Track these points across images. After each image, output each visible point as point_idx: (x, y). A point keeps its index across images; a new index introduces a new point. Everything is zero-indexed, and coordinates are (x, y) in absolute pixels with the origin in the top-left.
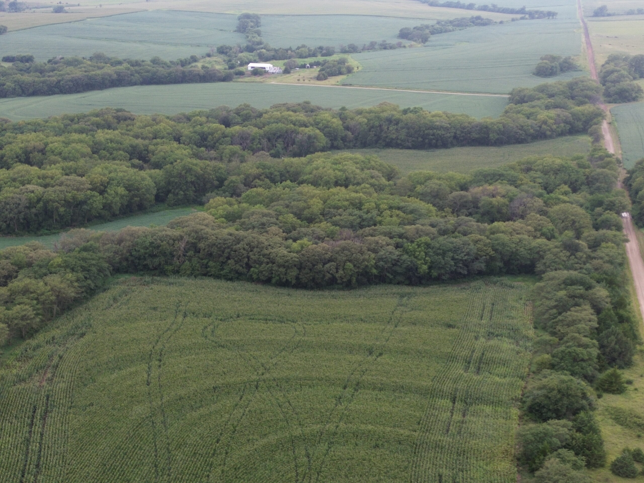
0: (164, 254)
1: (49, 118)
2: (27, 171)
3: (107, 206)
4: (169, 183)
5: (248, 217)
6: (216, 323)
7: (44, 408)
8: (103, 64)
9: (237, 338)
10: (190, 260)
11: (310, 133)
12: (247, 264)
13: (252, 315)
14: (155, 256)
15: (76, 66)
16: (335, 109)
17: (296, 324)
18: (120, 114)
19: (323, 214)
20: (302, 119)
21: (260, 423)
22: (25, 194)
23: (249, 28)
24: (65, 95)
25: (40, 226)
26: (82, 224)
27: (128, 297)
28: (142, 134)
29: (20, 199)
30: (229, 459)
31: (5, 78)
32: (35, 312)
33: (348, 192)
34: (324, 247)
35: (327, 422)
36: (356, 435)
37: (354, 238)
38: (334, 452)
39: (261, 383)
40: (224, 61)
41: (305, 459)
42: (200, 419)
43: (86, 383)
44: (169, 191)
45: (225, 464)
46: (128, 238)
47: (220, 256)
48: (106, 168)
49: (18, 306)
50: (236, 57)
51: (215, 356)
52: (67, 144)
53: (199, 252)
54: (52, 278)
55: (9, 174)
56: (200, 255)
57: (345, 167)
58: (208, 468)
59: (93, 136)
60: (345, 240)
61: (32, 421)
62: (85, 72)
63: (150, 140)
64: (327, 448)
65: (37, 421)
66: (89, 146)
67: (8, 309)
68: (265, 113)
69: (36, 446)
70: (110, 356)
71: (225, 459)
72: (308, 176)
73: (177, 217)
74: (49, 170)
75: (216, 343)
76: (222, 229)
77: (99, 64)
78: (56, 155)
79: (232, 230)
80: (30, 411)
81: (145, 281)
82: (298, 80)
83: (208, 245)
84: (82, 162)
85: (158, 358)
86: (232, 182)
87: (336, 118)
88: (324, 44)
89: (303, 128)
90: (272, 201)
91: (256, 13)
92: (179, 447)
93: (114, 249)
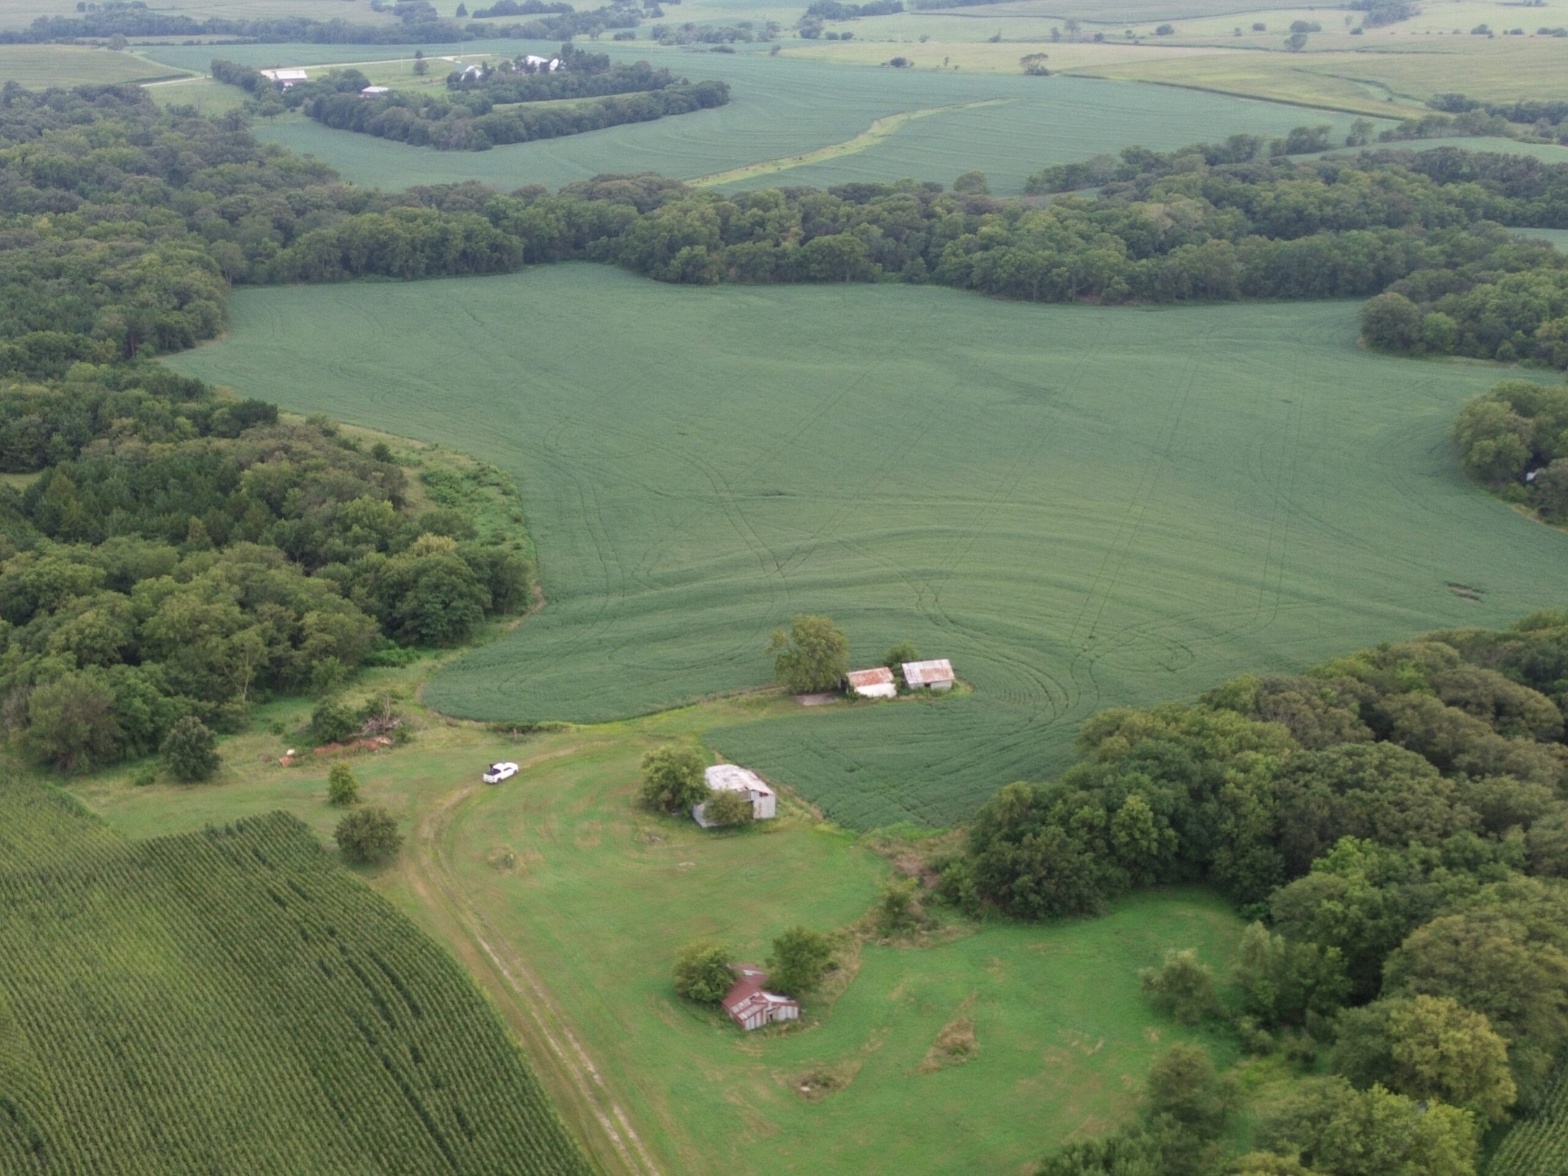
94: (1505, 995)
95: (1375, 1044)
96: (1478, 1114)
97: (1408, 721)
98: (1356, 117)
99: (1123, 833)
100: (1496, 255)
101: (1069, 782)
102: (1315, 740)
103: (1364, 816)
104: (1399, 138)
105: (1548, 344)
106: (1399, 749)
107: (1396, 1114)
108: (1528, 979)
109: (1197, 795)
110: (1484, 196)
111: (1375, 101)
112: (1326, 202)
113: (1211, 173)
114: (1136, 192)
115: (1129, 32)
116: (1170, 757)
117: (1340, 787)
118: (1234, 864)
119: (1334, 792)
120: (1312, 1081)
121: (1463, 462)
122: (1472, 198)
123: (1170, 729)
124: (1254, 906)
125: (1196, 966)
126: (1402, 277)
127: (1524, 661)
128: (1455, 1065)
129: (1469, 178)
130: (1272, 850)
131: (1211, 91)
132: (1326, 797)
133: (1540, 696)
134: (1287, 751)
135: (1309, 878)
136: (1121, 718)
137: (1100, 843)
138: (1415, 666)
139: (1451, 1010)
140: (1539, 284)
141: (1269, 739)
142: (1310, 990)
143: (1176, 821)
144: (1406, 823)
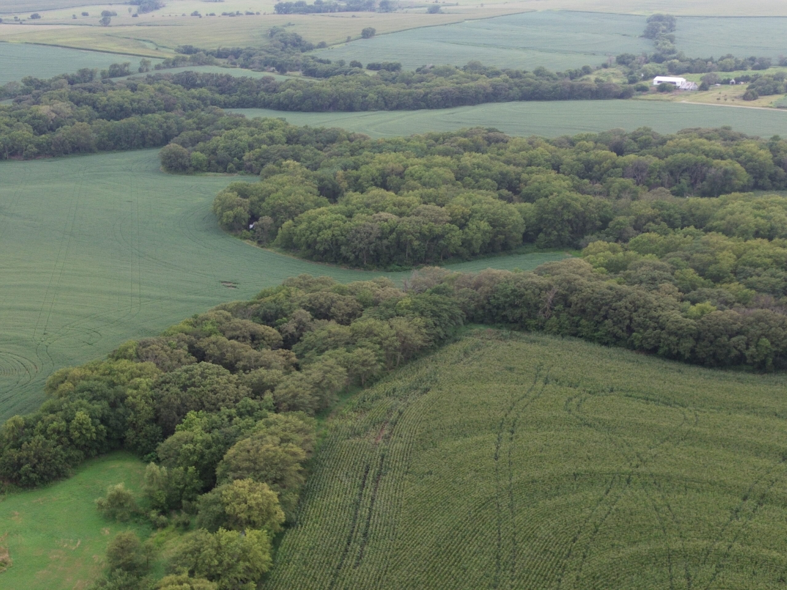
0: (528, 305)
1: (412, 136)
2: (382, 197)
3: (466, 243)
4: (541, 220)
5: (635, 269)
6: (583, 396)
7: (377, 469)
8: (477, 75)
9: (608, 417)
10: (558, 316)
11: (727, 167)
12: (629, 327)
13: (630, 391)
14: (516, 306)
15: (448, 76)
16: (764, 137)
17: (686, 410)
18: (491, 134)
19: (735, 273)
20: (719, 148)
21: (629, 527)
22: (378, 222)
23: (660, 32)
24: (432, 110)
25: (391, 260)
26: (436, 263)
27: (481, 352)
28: (515, 160)
29: (372, 228)
30: (587, 564)
31: (368, 88)
32: (377, 358)
33: (772, 246)
34: (732, 315)
35: (717, 539)
36: (754, 561)
37: (775, 306)
38: (723, 578)
39: (634, 478)
40: (624, 73)
41: (684, 581)
42: (554, 510)
43: (426, 446)
44: (540, 230)
45: (581, 569)
46: (487, 282)
47: (595, 314)
48: (470, 198)
49: (360, 349)
50: (640, 68)
51: (579, 435)
52: (428, 167)
53: (570, 306)
54: (399, 321)
55: (363, 199)
56: (571, 310)
57: (771, 214)
58: (560, 571)
59: (458, 159)
60: (762, 308)
61: (364, 482)
62: (457, 83)
63: (523, 166)
64: (715, 572)
65: (369, 482)
66: (453, 171)
67: (348, 351)
68: (670, 139)
69: (365, 512)
70: (456, 419)
71: (582, 563)
72: (719, 222)
73: (546, 262)
74: (406, 196)
75: (581, 420)
76: (600, 281)
77: (474, 75)
78: (415, 180)
79: (612, 283)
80: (362, 471)
81: (502, 335)
82: (718, 99)
83: (581, 299)
84: (443, 189)
85: (510, 428)
86: (618, 223)
87: (764, 149)
88: (758, 54)
89: (719, 161)
90: (668, 250)
91: (671, 14)
92: (527, 538)
93: (469, 294)
94: (273, 471)
95: (217, 508)
96: (269, 531)
97: (212, 350)
98: (142, 58)
99: (76, 433)
100: (219, 122)
101: (43, 411)
102: (169, 367)
103: (197, 400)
104: (164, 68)
105: (250, 163)
106: (210, 364)
107: (231, 540)
108: (283, 461)
109: (113, 405)
110: (210, 95)
111: (150, 49)
112: (133, 100)
113: (72, 89)
114: (33, 100)
115: (16, 18)
116: (96, 388)
117: (184, 388)
118: (137, 436)
119: (181, 391)
120: (189, 535)
121: (219, 223)
122: (203, 96)
123: (94, 374)
124: (149, 455)
125: (124, 492)
126: (177, 136)
127: (261, 313)
128: (256, 510)
129: (201, 86)
130: (155, 425)
131: (65, 47)
132: (177, 394)
133: (270, 328)
134: (156, 375)
135: (174, 435)
136: (67, 373)
137: (65, 439)
138: (211, 323)
139: (250, 484)
140: (241, 135)
141: (146, 370)
142: (182, 490)
143: (104, 421)
144: (218, 399)
